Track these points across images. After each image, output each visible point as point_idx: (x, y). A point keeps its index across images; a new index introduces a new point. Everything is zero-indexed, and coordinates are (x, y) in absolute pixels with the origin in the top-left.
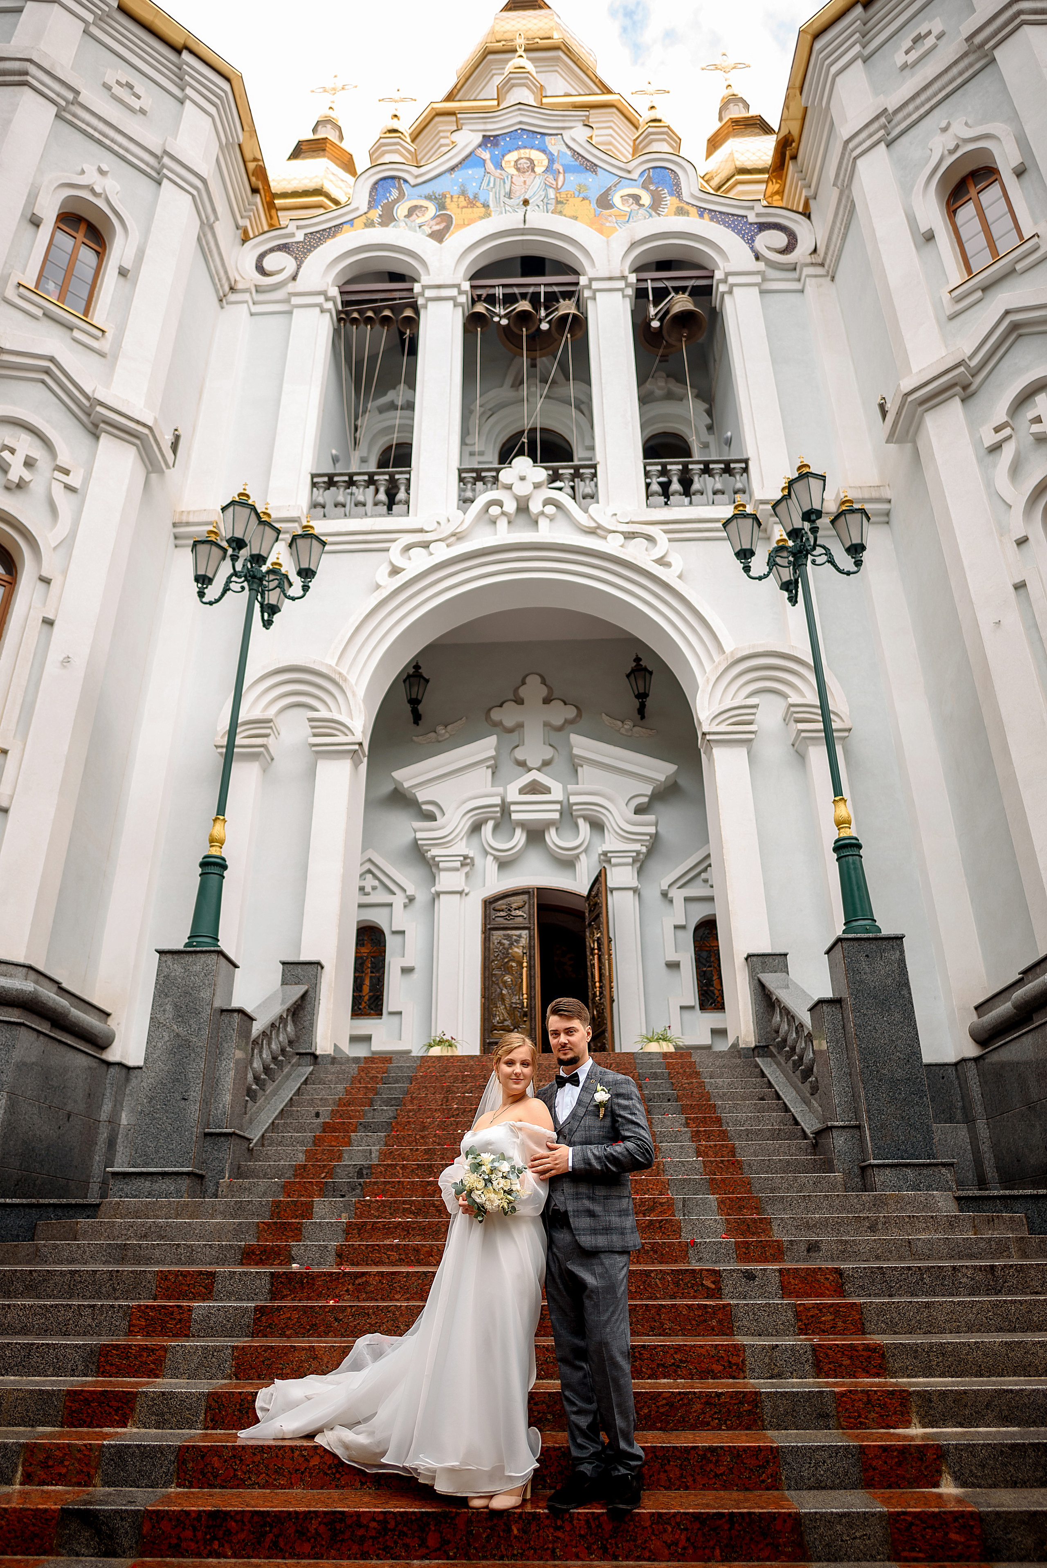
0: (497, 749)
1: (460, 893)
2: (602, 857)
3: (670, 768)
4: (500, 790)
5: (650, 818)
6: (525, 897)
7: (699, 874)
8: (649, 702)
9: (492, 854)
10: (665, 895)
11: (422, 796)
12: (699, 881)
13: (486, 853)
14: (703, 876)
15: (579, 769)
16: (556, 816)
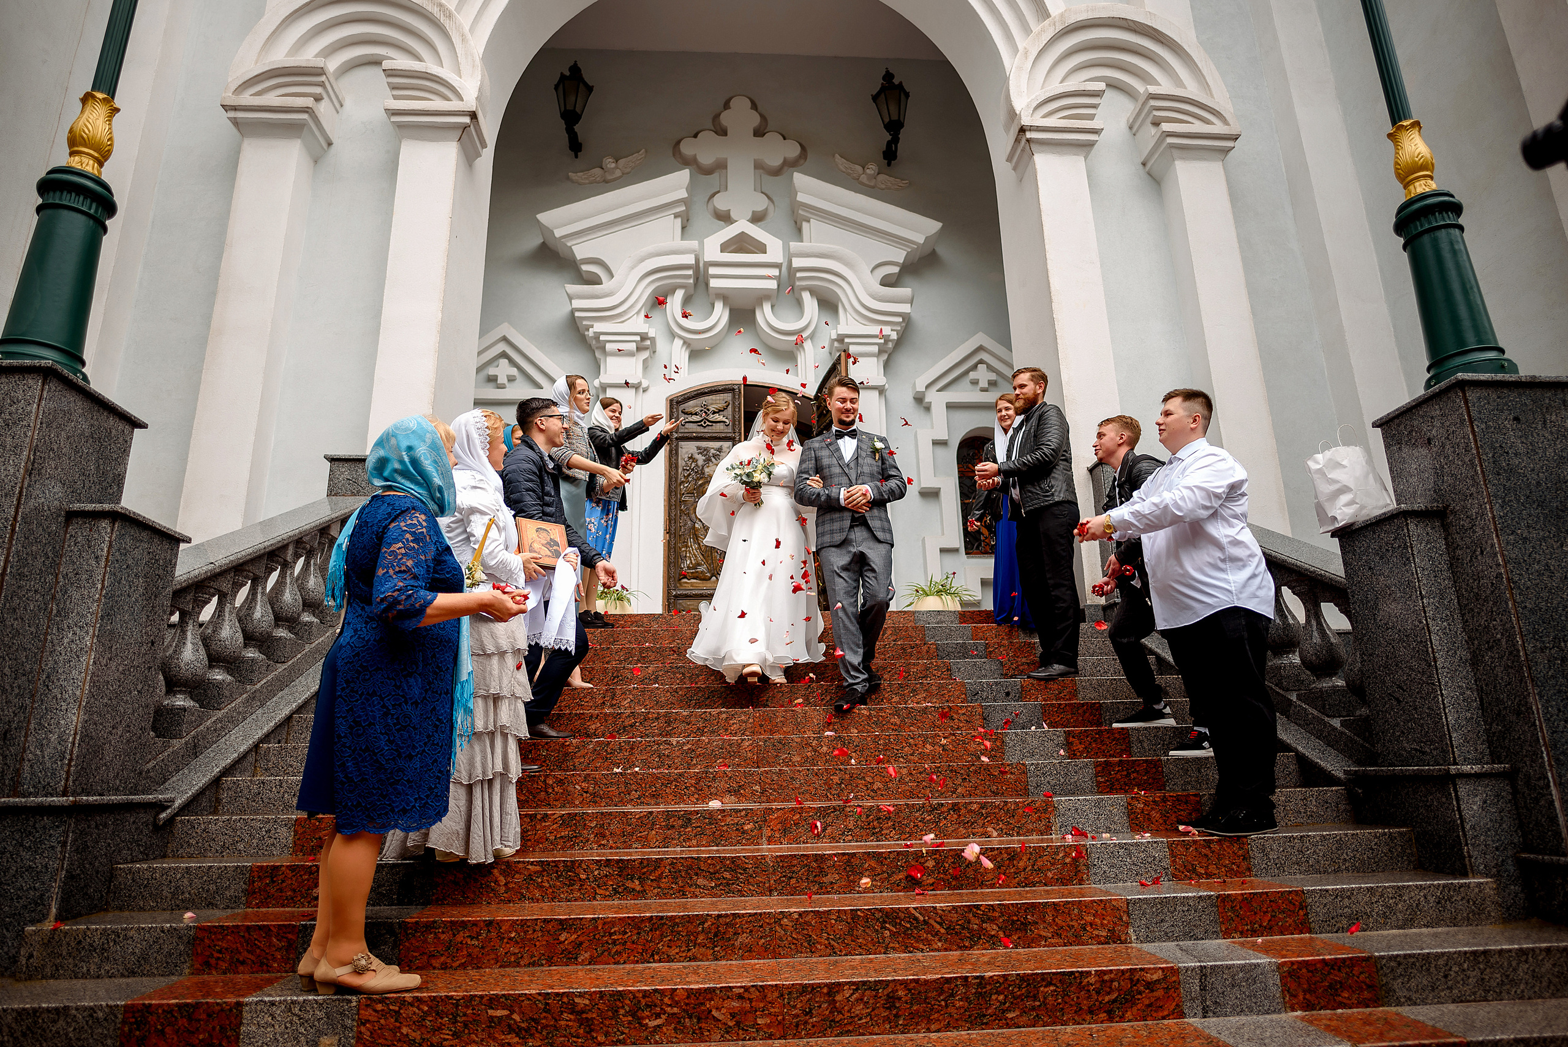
0: (691, 188)
1: (636, 387)
2: (836, 344)
3: (933, 226)
4: (694, 244)
5: (904, 291)
6: (728, 397)
7: (966, 373)
8: (902, 135)
9: (681, 337)
10: (919, 399)
11: (581, 250)
12: (965, 382)
13: (673, 335)
14: (972, 375)
15: (805, 225)
16: (772, 285)
